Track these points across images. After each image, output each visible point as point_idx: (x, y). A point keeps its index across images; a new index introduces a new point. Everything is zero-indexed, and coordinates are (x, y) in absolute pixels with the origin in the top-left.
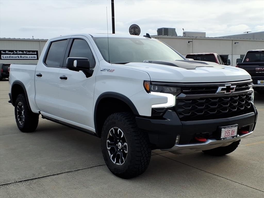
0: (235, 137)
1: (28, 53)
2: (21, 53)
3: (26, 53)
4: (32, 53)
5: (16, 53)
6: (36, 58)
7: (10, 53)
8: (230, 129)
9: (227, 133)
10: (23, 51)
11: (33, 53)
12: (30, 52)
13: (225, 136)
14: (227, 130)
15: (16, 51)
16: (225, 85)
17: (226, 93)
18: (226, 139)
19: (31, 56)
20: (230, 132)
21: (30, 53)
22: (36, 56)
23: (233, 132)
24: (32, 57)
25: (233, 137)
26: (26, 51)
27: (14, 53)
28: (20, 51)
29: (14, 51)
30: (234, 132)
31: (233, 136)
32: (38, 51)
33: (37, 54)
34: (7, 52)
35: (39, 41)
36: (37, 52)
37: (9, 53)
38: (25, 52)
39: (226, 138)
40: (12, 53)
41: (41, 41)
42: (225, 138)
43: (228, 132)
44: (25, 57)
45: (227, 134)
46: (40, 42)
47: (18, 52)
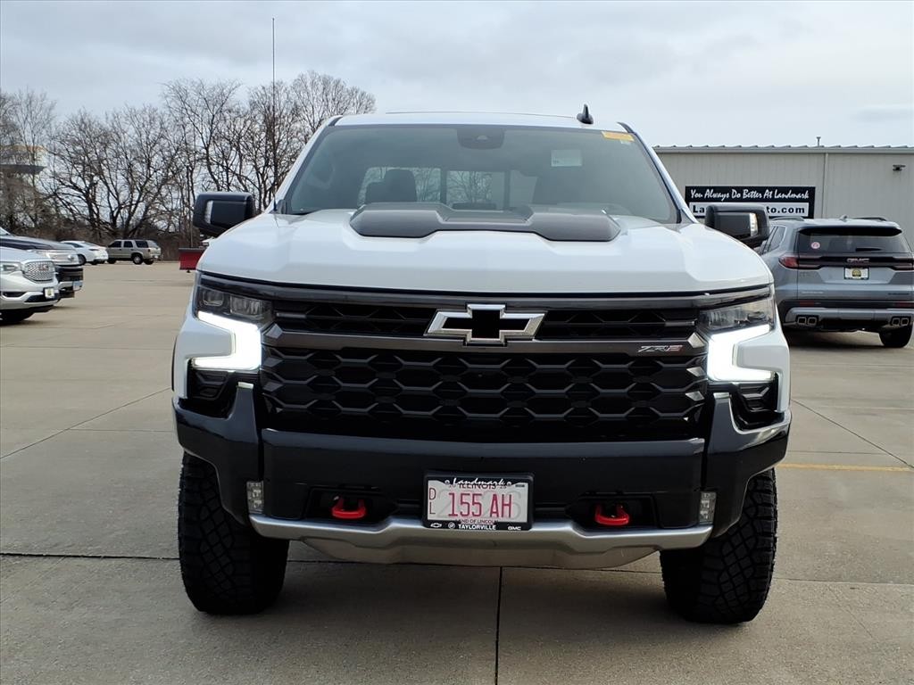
0: (511, 528)
1: (779, 196)
2: (755, 194)
3: (773, 195)
4: (794, 196)
5: (738, 196)
6: (806, 214)
7: (719, 195)
8: (477, 490)
9: (462, 503)
10: (761, 190)
11: (799, 196)
12: (786, 194)
13: (453, 515)
14: (462, 490)
15: (740, 190)
16: (469, 306)
17: (470, 338)
18: (457, 527)
19: (788, 205)
20: (486, 503)
21: (787, 197)
22: (806, 206)
23: (503, 505)
24: (791, 210)
25: (502, 526)
26: (771, 189)
27: (730, 195)
28: (751, 189)
29: (734, 191)
30: (509, 505)
31: (501, 519)
32: (816, 189)
33: (811, 200)
34: (708, 194)
35: (825, 154)
36: (812, 191)
37: (715, 196)
38: (768, 194)
39: (457, 523)
40: (724, 196)
41: (829, 154)
42: (448, 522)
43: (468, 499)
44: (768, 208)
45: (464, 509)
46: (827, 155)
47: (744, 194)
